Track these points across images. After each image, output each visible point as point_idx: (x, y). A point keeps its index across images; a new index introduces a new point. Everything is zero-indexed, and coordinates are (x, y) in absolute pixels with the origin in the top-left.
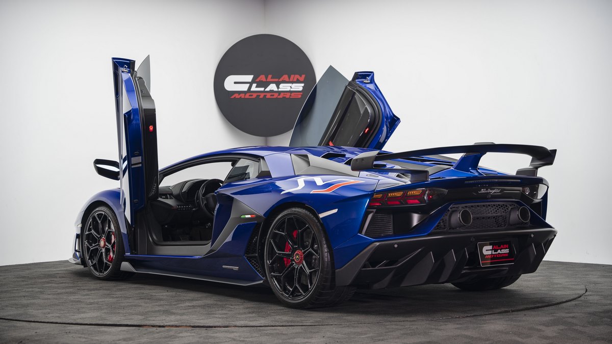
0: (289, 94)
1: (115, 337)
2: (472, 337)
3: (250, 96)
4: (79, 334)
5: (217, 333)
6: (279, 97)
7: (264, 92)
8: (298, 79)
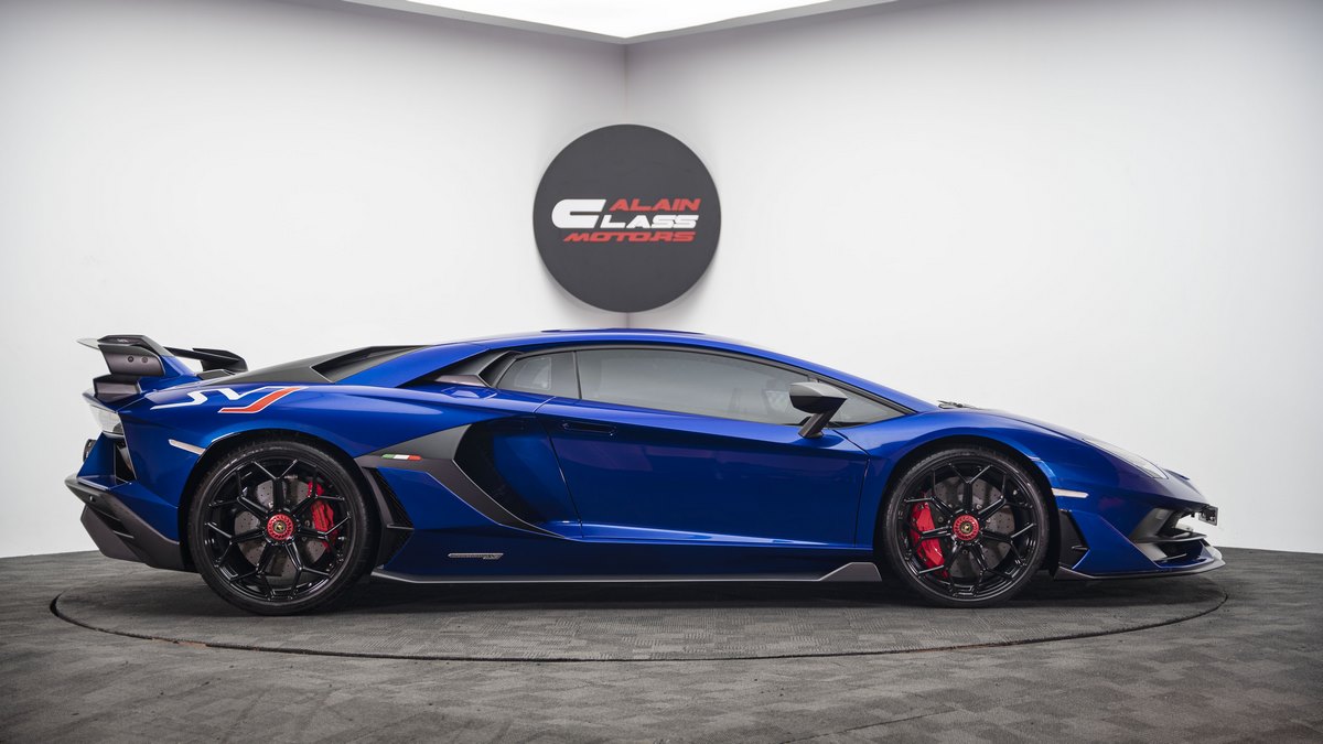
0: (671, 234)
1: (374, 677)
2: (1029, 682)
3: (599, 237)
4: (309, 670)
5: (558, 671)
6: (652, 239)
7: (625, 230)
8: (686, 207)
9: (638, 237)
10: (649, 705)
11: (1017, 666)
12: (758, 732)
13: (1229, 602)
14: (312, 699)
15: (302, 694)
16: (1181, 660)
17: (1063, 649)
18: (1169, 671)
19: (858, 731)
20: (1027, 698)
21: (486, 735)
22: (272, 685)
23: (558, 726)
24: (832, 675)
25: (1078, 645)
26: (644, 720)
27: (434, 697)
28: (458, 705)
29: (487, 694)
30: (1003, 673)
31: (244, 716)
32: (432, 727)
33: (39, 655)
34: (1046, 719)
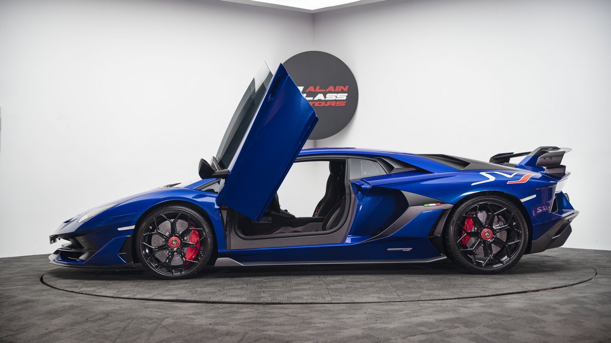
0: (335, 102)
1: (186, 311)
2: (496, 314)
4: (156, 308)
6: (326, 105)
7: (313, 101)
8: (342, 89)
9: (319, 104)
10: (313, 325)
11: (491, 306)
12: (363, 338)
13: (597, 276)
14: (156, 322)
15: (151, 320)
16: (571, 304)
17: (514, 299)
18: (564, 309)
19: (412, 337)
20: (494, 322)
21: (235, 339)
22: (138, 316)
23: (269, 335)
24: (401, 311)
25: (521, 297)
26: (310, 332)
27: (213, 321)
28: (224, 325)
29: (238, 320)
30: (483, 310)
31: (124, 330)
32: (211, 336)
33: (33, 301)
34: (502, 332)
